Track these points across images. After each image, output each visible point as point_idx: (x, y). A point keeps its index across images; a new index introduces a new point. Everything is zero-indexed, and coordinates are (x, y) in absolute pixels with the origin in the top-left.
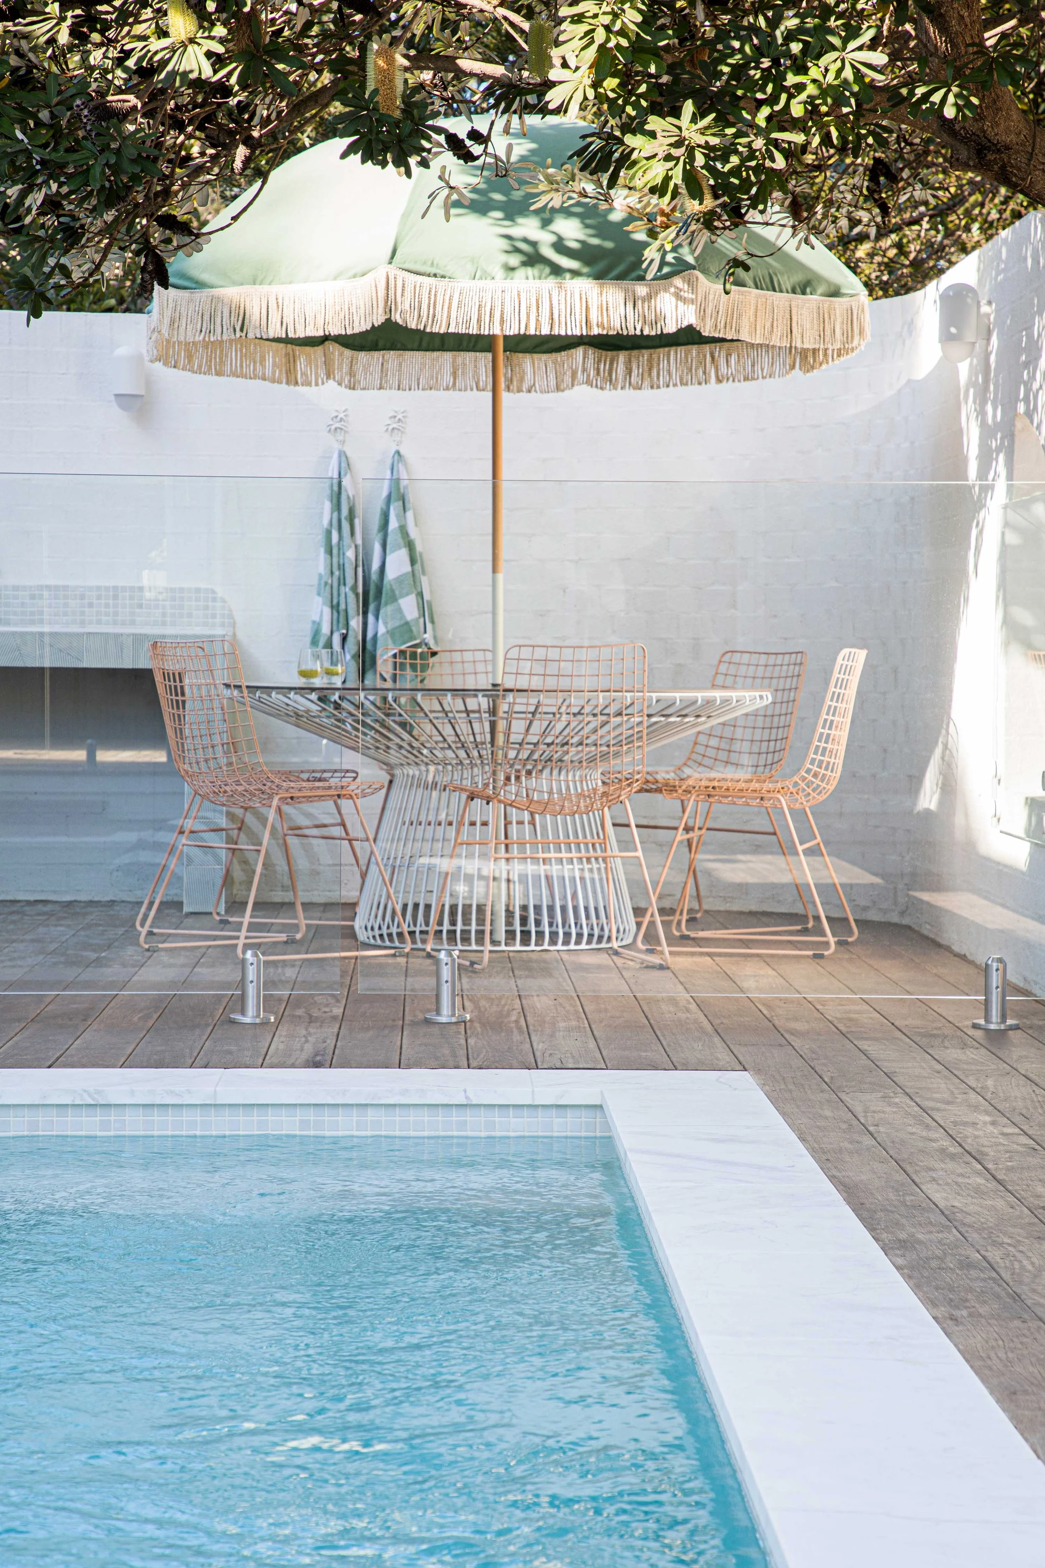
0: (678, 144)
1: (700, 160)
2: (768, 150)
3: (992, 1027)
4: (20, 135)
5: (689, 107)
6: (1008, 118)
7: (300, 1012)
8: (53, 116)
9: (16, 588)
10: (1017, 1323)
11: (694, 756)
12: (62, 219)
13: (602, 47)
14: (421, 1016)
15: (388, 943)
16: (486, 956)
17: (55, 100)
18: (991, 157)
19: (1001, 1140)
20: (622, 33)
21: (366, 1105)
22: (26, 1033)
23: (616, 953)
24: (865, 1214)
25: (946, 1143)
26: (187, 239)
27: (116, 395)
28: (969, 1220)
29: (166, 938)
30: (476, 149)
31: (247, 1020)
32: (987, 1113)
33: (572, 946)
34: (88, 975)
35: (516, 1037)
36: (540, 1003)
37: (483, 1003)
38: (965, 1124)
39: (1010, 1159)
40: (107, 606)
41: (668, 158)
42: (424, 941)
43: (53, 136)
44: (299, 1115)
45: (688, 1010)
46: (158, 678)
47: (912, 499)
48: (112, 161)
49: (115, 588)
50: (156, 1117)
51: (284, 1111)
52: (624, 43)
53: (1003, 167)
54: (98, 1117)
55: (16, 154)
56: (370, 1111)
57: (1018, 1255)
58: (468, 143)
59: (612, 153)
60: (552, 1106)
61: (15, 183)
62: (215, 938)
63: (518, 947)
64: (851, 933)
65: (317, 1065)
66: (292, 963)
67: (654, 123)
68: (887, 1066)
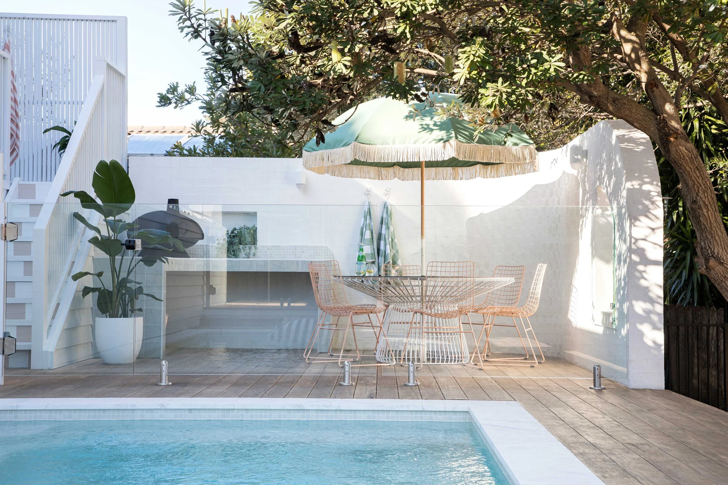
0: (497, 91)
1: (505, 96)
2: (526, 93)
3: (596, 388)
4: (284, 93)
5: (500, 80)
6: (600, 86)
7: (362, 382)
8: (294, 86)
9: (263, 247)
10: (626, 478)
11: (487, 301)
12: (292, 121)
13: (472, 61)
14: (403, 384)
15: (387, 362)
16: (422, 365)
17: (295, 82)
18: (594, 99)
19: (608, 422)
20: (479, 57)
21: (389, 411)
22: (274, 387)
23: (464, 365)
24: (566, 445)
25: (589, 423)
26: (331, 127)
27: (297, 184)
28: (602, 447)
29: (314, 360)
30: (424, 98)
31: (346, 384)
32: (600, 414)
33: (449, 363)
34: (290, 370)
35: (436, 390)
36: (442, 380)
37: (422, 380)
38: (594, 418)
39: (612, 428)
40: (293, 252)
41: (494, 96)
42: (399, 361)
43: (294, 93)
44: (367, 414)
45: (492, 383)
46: (311, 274)
47: (559, 216)
48: (313, 100)
49: (295, 246)
50: (320, 414)
51: (362, 412)
52: (479, 60)
53: (598, 102)
54: (301, 414)
55: (282, 98)
56: (391, 413)
57: (622, 458)
58: (421, 96)
59: (472, 96)
60: (451, 411)
61: (281, 108)
62: (330, 360)
63: (431, 363)
64: (543, 360)
65: (372, 398)
66: (357, 368)
67: (489, 85)
68: (563, 400)
